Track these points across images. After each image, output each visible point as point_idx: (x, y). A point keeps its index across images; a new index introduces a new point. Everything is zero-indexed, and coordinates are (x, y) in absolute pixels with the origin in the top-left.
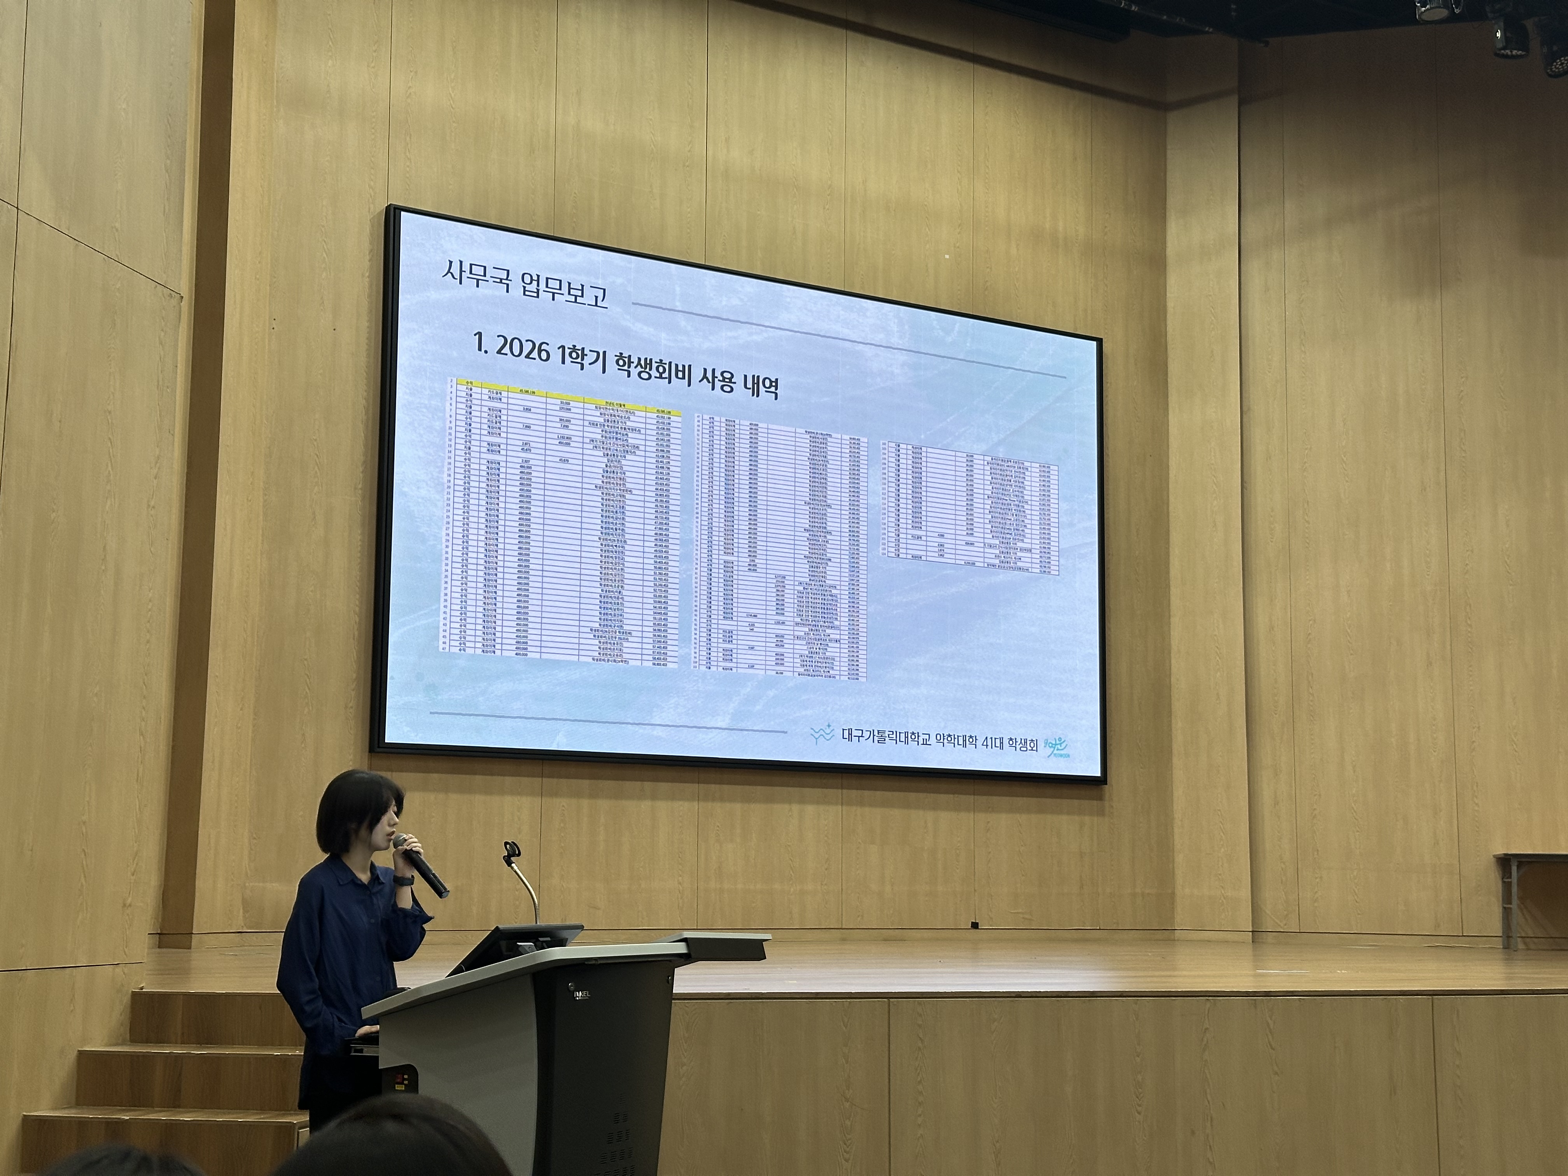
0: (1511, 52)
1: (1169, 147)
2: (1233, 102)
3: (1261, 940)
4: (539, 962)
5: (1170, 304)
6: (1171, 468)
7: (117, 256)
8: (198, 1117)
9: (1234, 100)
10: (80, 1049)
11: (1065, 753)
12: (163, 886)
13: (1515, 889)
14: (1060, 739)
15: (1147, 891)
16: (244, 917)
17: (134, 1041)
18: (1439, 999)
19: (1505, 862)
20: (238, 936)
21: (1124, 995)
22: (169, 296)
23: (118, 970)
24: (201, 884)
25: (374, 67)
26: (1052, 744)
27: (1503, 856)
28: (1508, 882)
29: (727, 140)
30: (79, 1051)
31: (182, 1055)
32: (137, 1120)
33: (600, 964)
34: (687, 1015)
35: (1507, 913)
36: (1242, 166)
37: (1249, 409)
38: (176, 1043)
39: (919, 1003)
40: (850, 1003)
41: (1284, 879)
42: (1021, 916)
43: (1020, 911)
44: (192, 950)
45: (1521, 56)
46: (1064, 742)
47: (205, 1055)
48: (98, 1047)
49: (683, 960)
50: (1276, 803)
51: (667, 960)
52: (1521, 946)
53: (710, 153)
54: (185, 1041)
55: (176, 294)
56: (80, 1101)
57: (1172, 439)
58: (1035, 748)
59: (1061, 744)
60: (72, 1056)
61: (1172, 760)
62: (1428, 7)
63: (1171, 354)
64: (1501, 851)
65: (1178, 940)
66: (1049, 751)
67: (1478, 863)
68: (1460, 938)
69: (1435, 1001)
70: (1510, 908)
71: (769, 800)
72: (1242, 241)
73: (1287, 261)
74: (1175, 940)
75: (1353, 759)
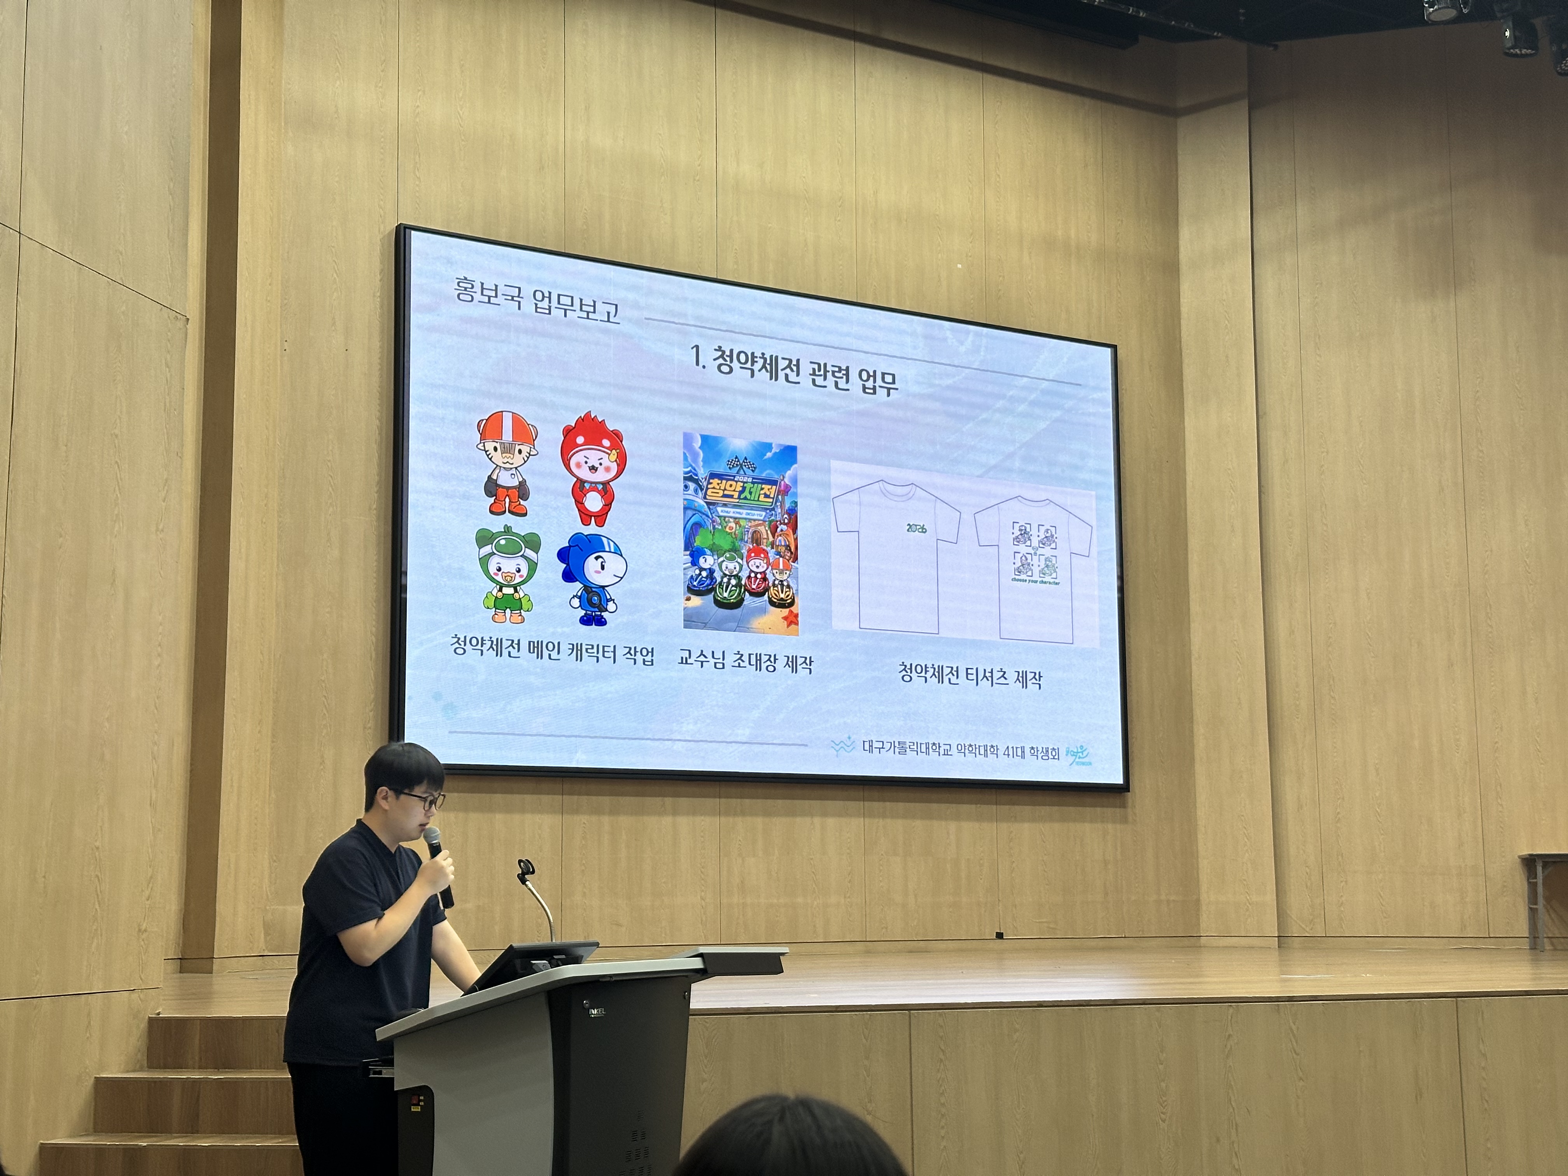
0: (1521, 51)
1: (1180, 152)
2: (1243, 107)
3: (1286, 945)
4: (554, 980)
5: (1184, 310)
6: (1188, 473)
7: (121, 279)
8: (216, 1142)
9: (1244, 105)
10: (97, 1076)
11: (1087, 761)
12: (184, 911)
13: (1540, 889)
14: (1082, 747)
15: (1172, 898)
16: (266, 941)
17: (151, 1066)
18: (1464, 1001)
19: (1530, 862)
20: (260, 959)
21: (1147, 1002)
22: (174, 318)
23: (135, 995)
24: (222, 907)
25: (381, 87)
26: (1074, 752)
27: (1528, 856)
28: (1533, 882)
29: (737, 154)
30: (95, 1078)
31: (199, 1080)
32: (154, 1147)
33: (615, 981)
34: (706, 1030)
35: (1533, 912)
36: (1253, 168)
37: (1265, 414)
38: (194, 1068)
39: (940, 1015)
40: (870, 1015)
41: (1309, 883)
42: (1046, 925)
43: (1045, 920)
44: (214, 974)
45: (1531, 55)
46: (1085, 750)
47: (222, 1080)
48: (115, 1074)
49: (699, 975)
50: (1300, 807)
51: (683, 976)
52: (1548, 947)
53: (720, 167)
54: (202, 1066)
55: (181, 317)
56: (98, 1129)
57: (1188, 445)
58: (1056, 757)
59: (1082, 752)
60: (89, 1084)
61: (1194, 767)
62: (1436, 7)
63: (1186, 361)
64: (1526, 852)
65: (1205, 947)
66: (1071, 759)
67: (1503, 864)
68: (1486, 939)
69: (1460, 1004)
70: (1536, 909)
71: (792, 813)
72: (1254, 245)
73: (1300, 264)
74: (1200, 947)
75: (1376, 762)
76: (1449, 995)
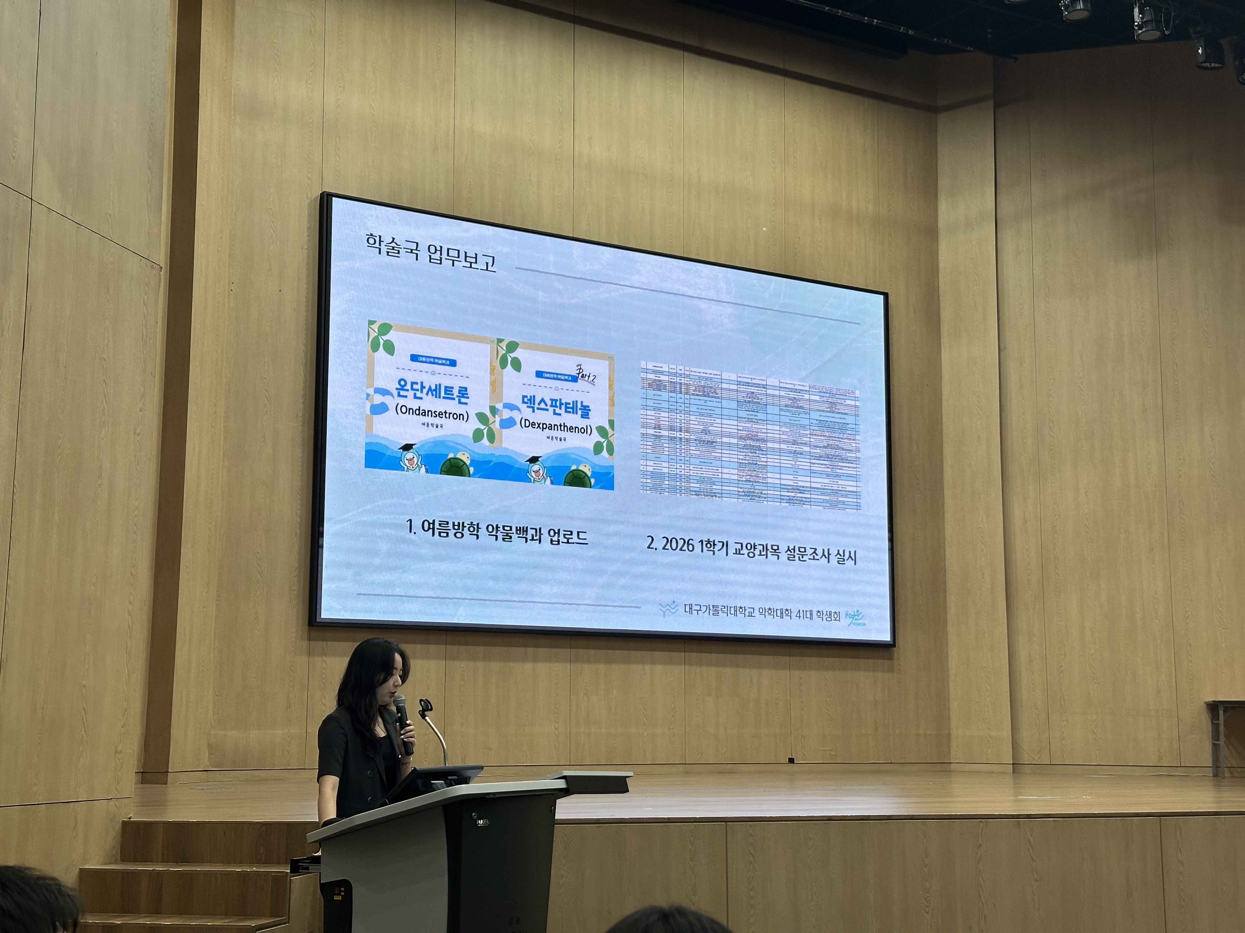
0: (1210, 64)
1: (939, 141)
2: (990, 105)
3: (1019, 771)
4: (449, 797)
5: (942, 265)
6: (944, 395)
7: (110, 236)
8: (176, 921)
9: (991, 102)
10: (81, 867)
11: (862, 622)
12: (146, 735)
13: (1222, 728)
14: (858, 611)
15: (929, 732)
16: (209, 758)
17: (124, 860)
18: (1166, 820)
19: (1213, 707)
20: (205, 773)
21: (914, 818)
22: (151, 267)
23: (112, 803)
24: (176, 732)
25: (310, 84)
26: (852, 615)
27: (1212, 703)
28: (1217, 723)
29: (590, 138)
30: (80, 869)
31: (162, 871)
32: (127, 924)
33: (498, 797)
34: (566, 836)
35: (1216, 748)
36: (997, 156)
37: (1005, 348)
38: (158, 862)
39: (751, 826)
40: (695, 826)
41: (1037, 721)
42: (828, 752)
43: (828, 748)
44: (168, 785)
45: (1218, 68)
46: (861, 613)
47: (181, 872)
48: (96, 866)
49: (563, 793)
50: (1031, 661)
51: (550, 794)
52: (1227, 775)
53: (576, 149)
54: (165, 860)
55: (156, 265)
57: (944, 372)
58: (838, 619)
59: (858, 615)
60: (74, 873)
61: (947, 628)
62: (1144, 29)
63: (942, 305)
64: (1210, 699)
65: (954, 771)
66: (849, 621)
67: (1192, 708)
68: (1177, 768)
69: (1162, 821)
70: (1219, 744)
71: (625, 661)
72: (998, 215)
73: (1034, 230)
74: (951, 771)
75: (1092, 626)
76: (1155, 815)
